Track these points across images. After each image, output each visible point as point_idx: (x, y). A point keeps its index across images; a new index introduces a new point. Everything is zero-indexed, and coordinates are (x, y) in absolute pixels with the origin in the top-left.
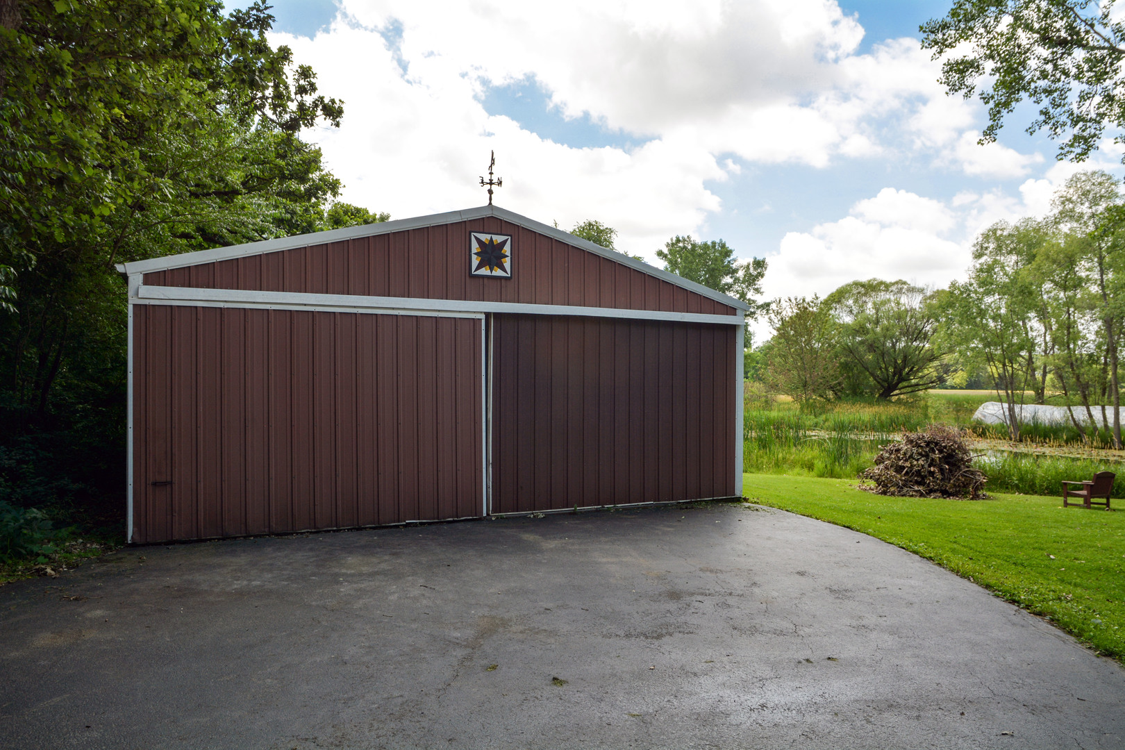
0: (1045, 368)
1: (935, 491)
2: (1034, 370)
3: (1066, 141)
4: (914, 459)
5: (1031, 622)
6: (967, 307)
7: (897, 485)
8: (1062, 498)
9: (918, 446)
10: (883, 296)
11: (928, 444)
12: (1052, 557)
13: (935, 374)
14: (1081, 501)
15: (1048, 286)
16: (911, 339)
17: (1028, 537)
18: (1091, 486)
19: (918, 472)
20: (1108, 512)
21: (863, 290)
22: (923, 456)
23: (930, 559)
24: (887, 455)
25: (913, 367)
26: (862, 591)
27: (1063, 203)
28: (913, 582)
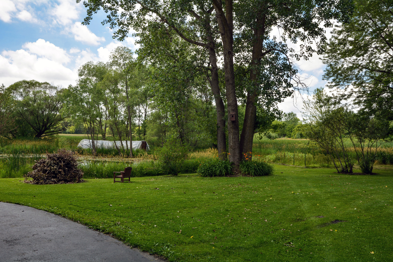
0: (106, 125)
1: (61, 180)
2: (102, 126)
3: (116, 31)
4: (52, 166)
5: (105, 238)
6: (76, 97)
7: (44, 179)
8: (113, 179)
9: (54, 160)
10: (37, 89)
11: (58, 158)
12: (111, 205)
13: (61, 127)
14: (120, 180)
15: (108, 91)
16: (51, 110)
17: (101, 198)
18: (124, 173)
19: (54, 172)
20: (130, 183)
21: (27, 85)
22: (56, 164)
23: (60, 214)
24: (39, 165)
25: (52, 123)
26: (24, 238)
27: (114, 58)
28: (51, 228)
